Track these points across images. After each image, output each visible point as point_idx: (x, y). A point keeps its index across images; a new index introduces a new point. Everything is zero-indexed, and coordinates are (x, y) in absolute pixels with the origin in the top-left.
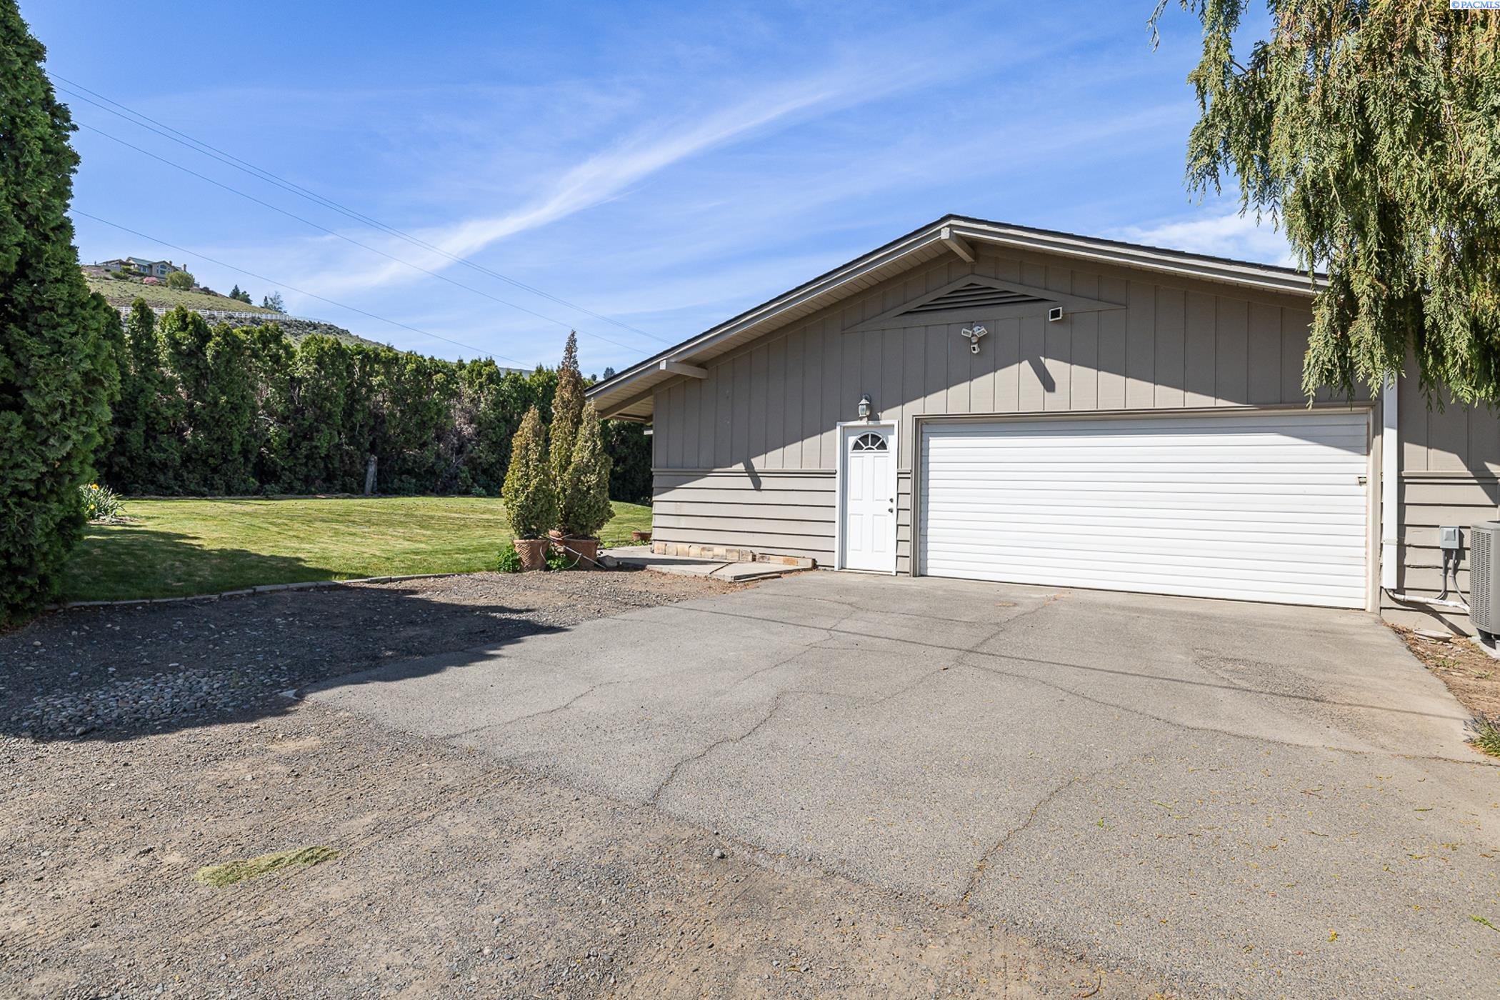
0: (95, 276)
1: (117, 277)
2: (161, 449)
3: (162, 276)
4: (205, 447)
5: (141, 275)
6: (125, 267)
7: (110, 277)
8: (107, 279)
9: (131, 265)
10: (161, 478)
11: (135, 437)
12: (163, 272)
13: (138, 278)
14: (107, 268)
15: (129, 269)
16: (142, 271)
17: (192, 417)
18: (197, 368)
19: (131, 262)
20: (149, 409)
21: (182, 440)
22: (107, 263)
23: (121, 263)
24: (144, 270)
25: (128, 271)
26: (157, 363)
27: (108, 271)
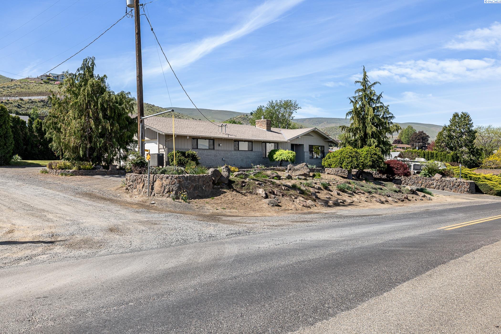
0: (37, 82)
1: (46, 82)
2: (34, 150)
3: (62, 80)
4: (43, 150)
5: (54, 80)
6: (48, 78)
7: (43, 82)
8: (41, 83)
9: (50, 76)
10: (34, 157)
11: (29, 148)
12: (62, 79)
13: (53, 82)
14: (42, 79)
15: (50, 78)
16: (55, 79)
17: (41, 144)
18: (41, 133)
19: (51, 75)
20: (31, 142)
21: (39, 148)
22: (41, 76)
23: (47, 76)
24: (56, 78)
25: (49, 79)
26: (33, 132)
27: (42, 80)
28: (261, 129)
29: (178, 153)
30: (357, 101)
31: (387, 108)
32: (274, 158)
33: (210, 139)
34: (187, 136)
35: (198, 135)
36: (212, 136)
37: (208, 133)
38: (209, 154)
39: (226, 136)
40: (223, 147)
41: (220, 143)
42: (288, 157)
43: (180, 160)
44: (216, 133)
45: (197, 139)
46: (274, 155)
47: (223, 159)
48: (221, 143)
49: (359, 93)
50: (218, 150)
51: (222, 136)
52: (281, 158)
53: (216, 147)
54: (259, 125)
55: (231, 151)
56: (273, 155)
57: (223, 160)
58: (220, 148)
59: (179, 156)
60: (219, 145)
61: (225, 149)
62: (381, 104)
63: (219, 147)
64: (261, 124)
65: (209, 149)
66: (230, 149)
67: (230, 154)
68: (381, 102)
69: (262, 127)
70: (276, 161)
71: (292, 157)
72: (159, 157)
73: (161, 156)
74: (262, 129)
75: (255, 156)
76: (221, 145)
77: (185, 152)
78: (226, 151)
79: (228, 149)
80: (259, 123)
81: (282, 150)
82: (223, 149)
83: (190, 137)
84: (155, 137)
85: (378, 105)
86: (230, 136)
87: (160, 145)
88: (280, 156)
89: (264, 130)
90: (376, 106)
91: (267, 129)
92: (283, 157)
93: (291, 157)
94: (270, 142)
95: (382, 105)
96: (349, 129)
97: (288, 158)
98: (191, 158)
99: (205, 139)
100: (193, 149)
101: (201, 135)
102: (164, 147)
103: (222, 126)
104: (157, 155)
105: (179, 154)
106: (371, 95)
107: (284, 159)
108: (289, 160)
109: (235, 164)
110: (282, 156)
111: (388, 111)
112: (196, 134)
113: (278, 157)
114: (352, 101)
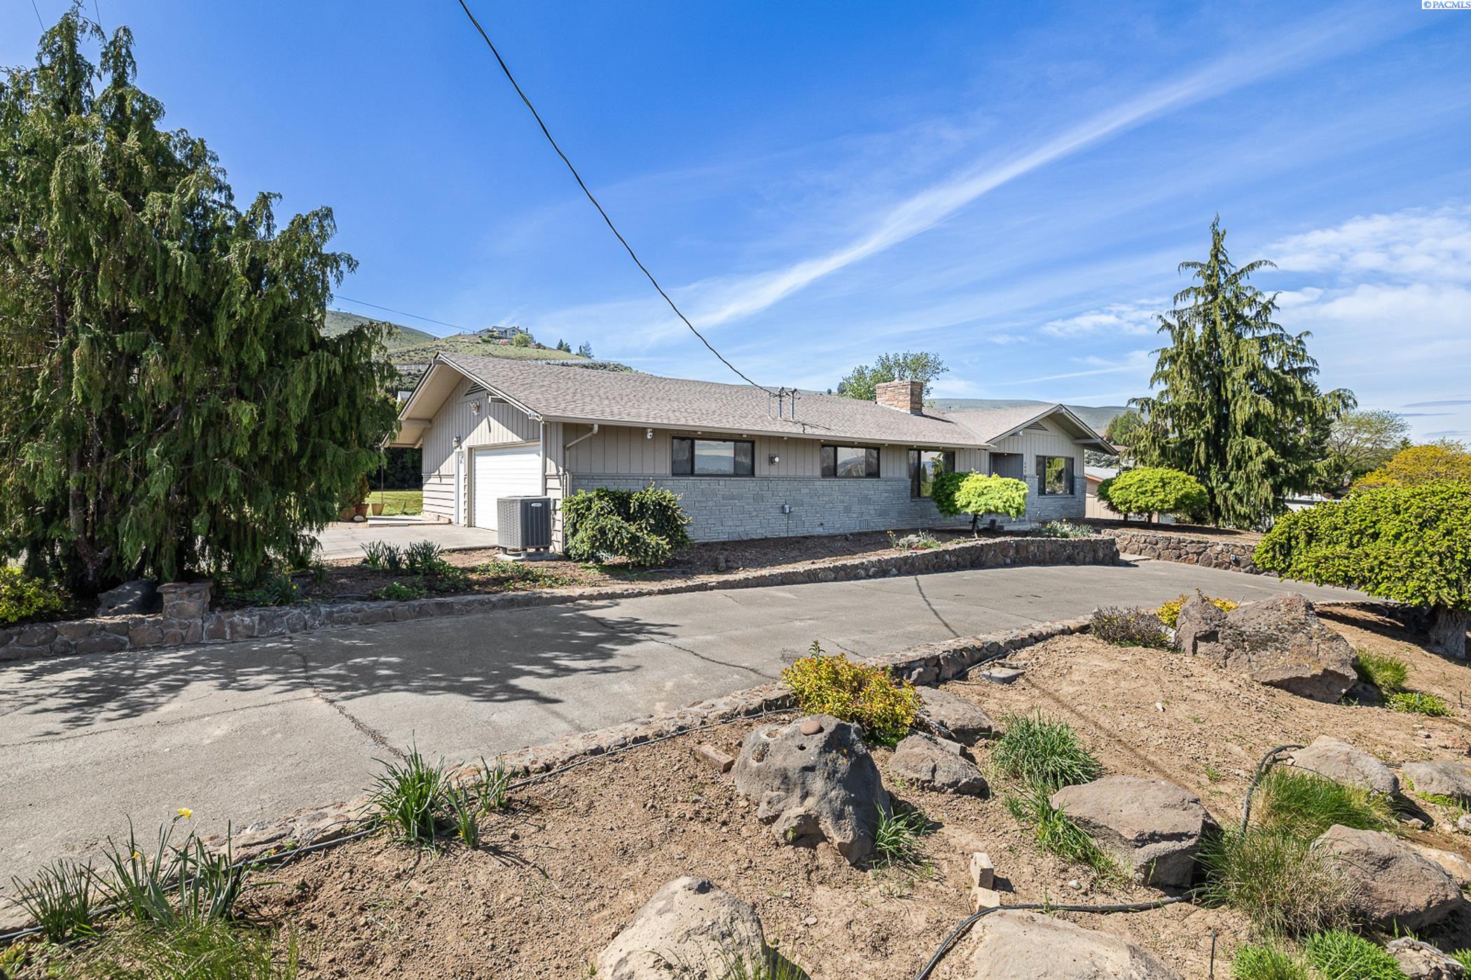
1: (485, 342)
5: (500, 338)
6: (491, 333)
7: (480, 342)
13: (497, 340)
15: (493, 335)
16: (500, 335)
19: (496, 329)
23: (489, 331)
25: (491, 337)
27: (480, 337)
28: (892, 408)
29: (601, 498)
30: (1184, 323)
31: (1300, 342)
32: (958, 504)
33: (738, 438)
34: (645, 429)
35: (692, 423)
36: (744, 427)
37: (731, 419)
38: (735, 492)
39: (796, 430)
40: (786, 466)
41: (773, 452)
42: (1008, 500)
43: (602, 531)
44: (760, 417)
45: (693, 440)
46: (957, 494)
47: (783, 507)
48: (776, 453)
49: (1196, 298)
50: (766, 478)
51: (781, 430)
52: (985, 505)
53: (762, 468)
54: (885, 397)
55: (811, 479)
56: (953, 493)
57: (783, 512)
58: (774, 471)
59: (598, 515)
60: (771, 461)
61: (792, 473)
62: (1274, 331)
63: (772, 467)
64: (892, 394)
65: (736, 475)
66: (808, 473)
67: (807, 491)
68: (1273, 324)
69: (895, 403)
70: (966, 514)
71: (1021, 501)
72: (526, 514)
73: (537, 508)
74: (897, 409)
75: (886, 495)
76: (777, 459)
77: (630, 496)
78: (795, 479)
79: (800, 473)
80: (888, 393)
81: (980, 476)
82: (783, 473)
83: (659, 432)
84: (536, 435)
85: (1265, 332)
86: (809, 431)
87: (548, 460)
88: (979, 496)
89: (903, 411)
90: (1256, 335)
91: (912, 408)
92: (990, 502)
93: (1019, 500)
94: (928, 449)
95: (1280, 332)
96: (1164, 407)
97: (1010, 506)
98: (652, 521)
99: (725, 441)
100: (674, 475)
101: (705, 423)
102: (558, 471)
103: (780, 396)
104: (519, 504)
105: (604, 503)
106: (1238, 302)
107: (997, 508)
108: (1012, 512)
109: (826, 524)
110: (985, 497)
111: (1303, 350)
112: (682, 422)
113: (973, 501)
114: (1170, 326)
